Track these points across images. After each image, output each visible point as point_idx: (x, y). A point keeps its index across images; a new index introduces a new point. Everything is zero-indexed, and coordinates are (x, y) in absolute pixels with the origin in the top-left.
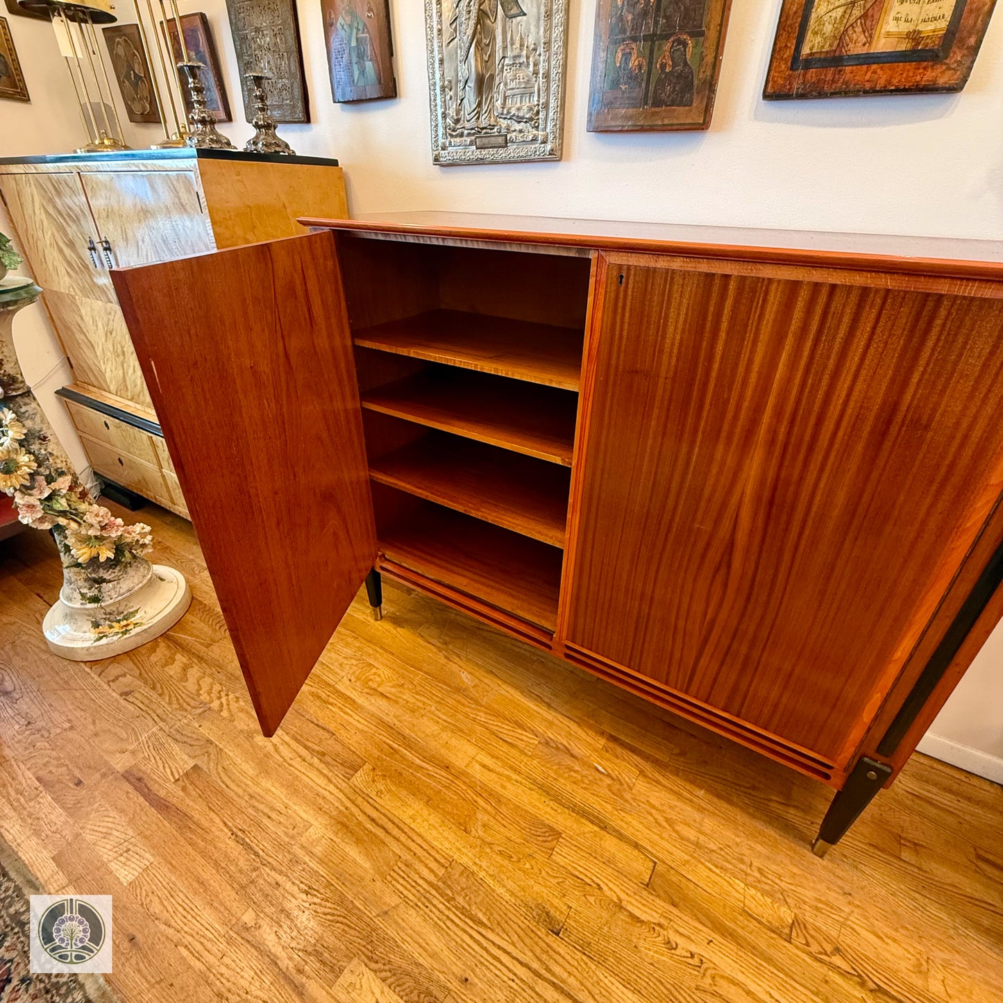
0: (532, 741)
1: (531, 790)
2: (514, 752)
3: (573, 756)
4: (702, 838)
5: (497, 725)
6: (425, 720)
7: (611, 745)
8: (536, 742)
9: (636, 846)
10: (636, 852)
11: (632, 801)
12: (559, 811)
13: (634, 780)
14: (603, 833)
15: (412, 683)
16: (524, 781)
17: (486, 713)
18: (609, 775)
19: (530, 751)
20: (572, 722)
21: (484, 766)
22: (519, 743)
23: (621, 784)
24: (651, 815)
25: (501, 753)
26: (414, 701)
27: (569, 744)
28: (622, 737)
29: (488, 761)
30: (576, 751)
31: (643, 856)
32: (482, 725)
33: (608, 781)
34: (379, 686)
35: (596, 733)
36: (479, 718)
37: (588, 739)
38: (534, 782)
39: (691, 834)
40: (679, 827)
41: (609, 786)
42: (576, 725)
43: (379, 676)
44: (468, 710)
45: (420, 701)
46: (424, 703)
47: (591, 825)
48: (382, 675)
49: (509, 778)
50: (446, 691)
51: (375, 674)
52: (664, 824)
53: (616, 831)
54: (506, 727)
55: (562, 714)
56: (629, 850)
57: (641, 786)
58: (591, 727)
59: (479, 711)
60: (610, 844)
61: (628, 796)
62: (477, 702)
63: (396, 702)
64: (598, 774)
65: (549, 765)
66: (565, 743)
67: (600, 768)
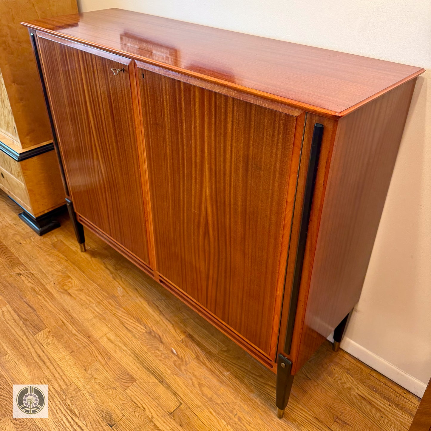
0: (142, 331)
1: (130, 356)
2: (130, 335)
3: (162, 342)
4: (215, 396)
5: (126, 319)
6: (87, 311)
7: (187, 339)
8: (144, 332)
9: (175, 394)
10: (173, 397)
11: (184, 371)
12: (140, 369)
13: (191, 360)
14: (160, 384)
15: (88, 290)
16: (128, 351)
17: (123, 312)
18: (178, 356)
19: (138, 336)
20: (170, 324)
21: (110, 340)
22: (134, 331)
23: (182, 361)
24: (191, 380)
25: (122, 334)
26: (85, 299)
27: (163, 336)
28: (196, 337)
29: (112, 337)
30: (165, 340)
31: (176, 400)
32: (118, 319)
33: (175, 358)
34: (69, 289)
35: (181, 332)
36: (117, 314)
37: (175, 335)
38: (134, 352)
39: (209, 393)
40: (205, 389)
41: (175, 361)
42: (172, 325)
43: (71, 283)
44: (113, 308)
45: (89, 300)
46: (90, 302)
47: (155, 379)
48: (73, 284)
49: (120, 348)
50: (105, 296)
51: (70, 282)
52: (197, 386)
53: (167, 384)
54: (131, 321)
55: (167, 319)
56: (170, 395)
57: (194, 363)
58: (180, 328)
59: (119, 310)
60: (161, 390)
61: (183, 368)
62: (120, 305)
63: (75, 299)
64: (172, 354)
65: (146, 345)
66: (161, 334)
67: (174, 351)
